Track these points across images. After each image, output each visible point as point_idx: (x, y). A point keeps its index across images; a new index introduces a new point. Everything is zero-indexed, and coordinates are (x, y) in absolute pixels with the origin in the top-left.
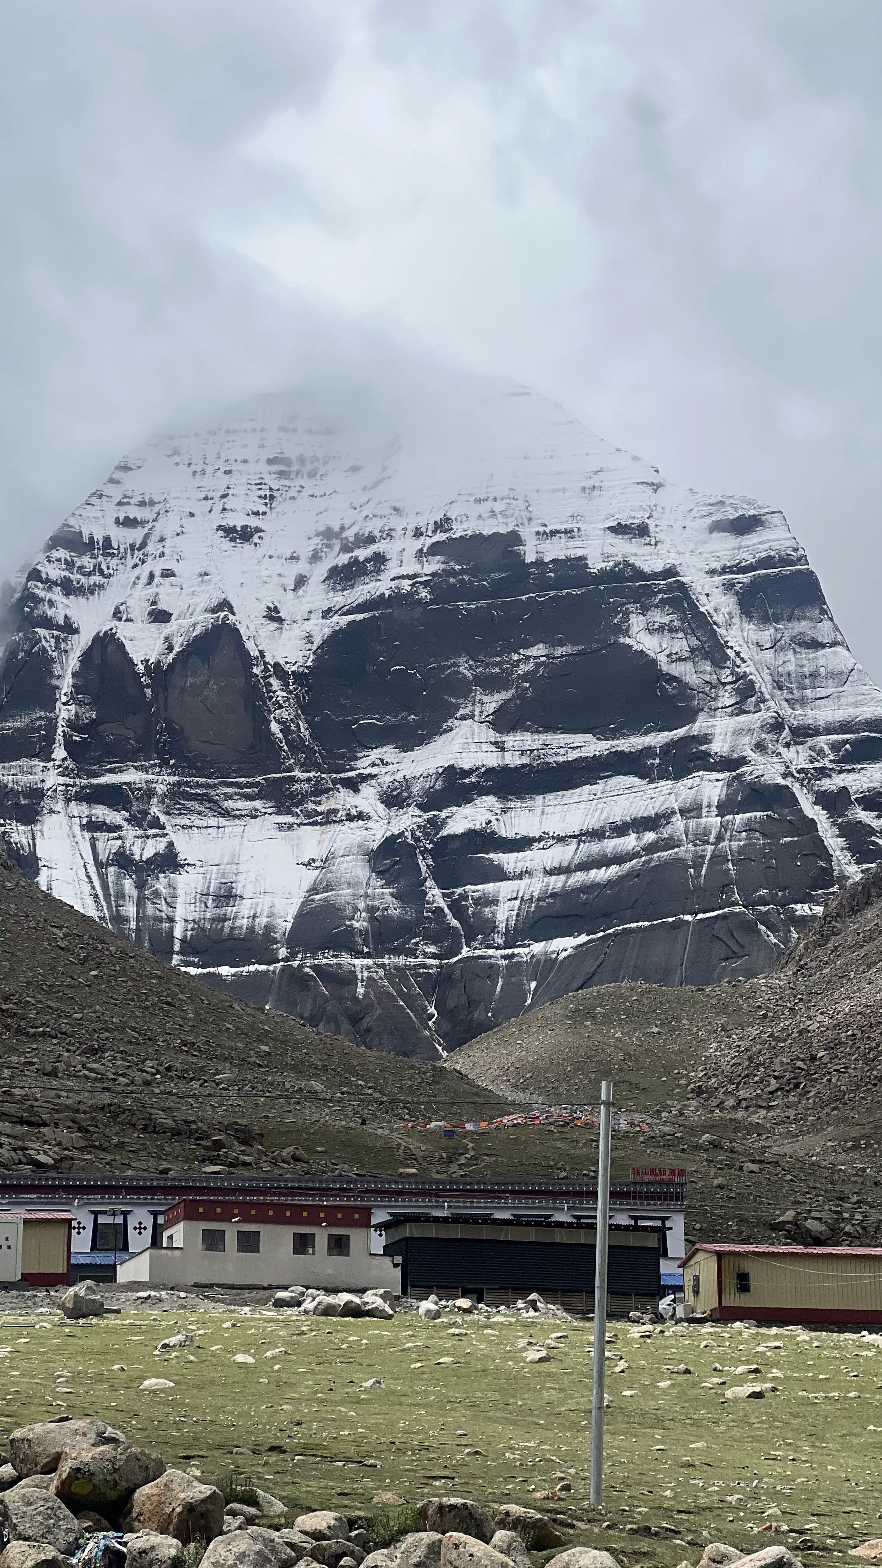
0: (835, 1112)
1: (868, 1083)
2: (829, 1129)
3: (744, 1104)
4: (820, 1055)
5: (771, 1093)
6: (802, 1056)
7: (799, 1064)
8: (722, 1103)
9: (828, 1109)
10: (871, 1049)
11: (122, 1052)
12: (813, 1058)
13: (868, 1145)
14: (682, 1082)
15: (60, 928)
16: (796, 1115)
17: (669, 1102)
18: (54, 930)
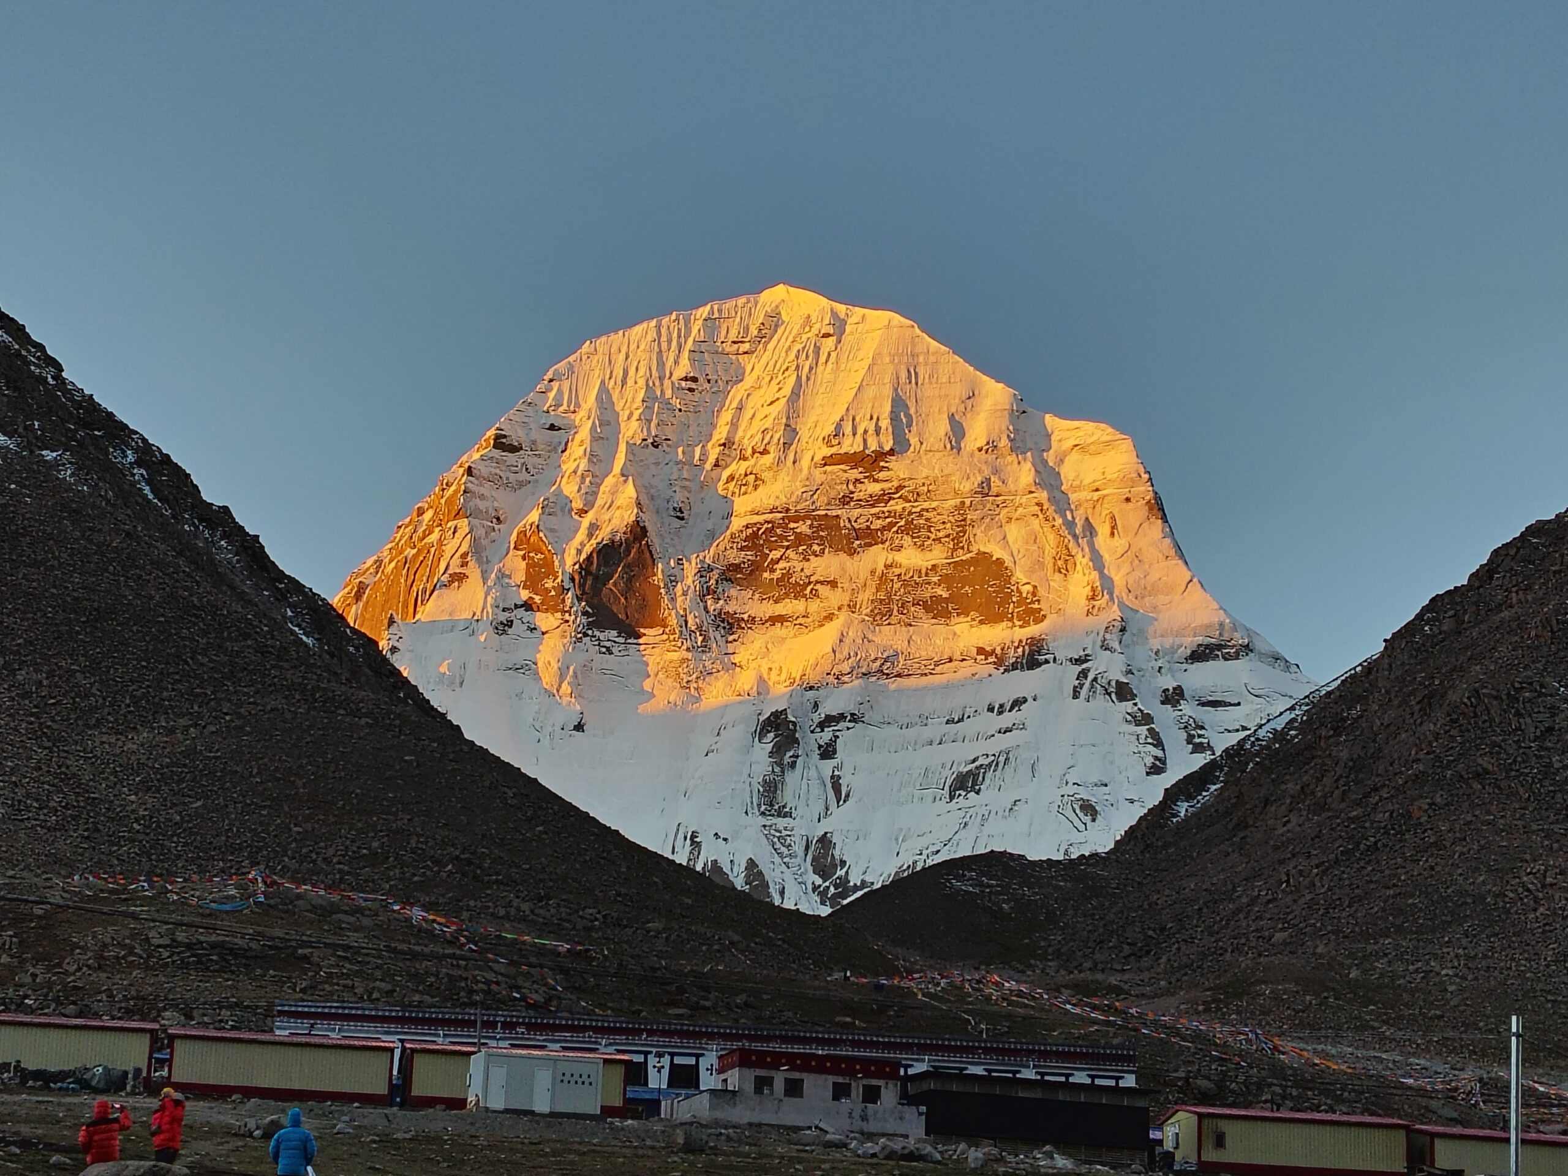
0: (1186, 978)
1: (1215, 953)
2: (1182, 993)
3: (1100, 966)
4: (1169, 926)
5: (1125, 958)
6: (1152, 925)
7: (1150, 933)
8: (1081, 965)
9: (1178, 975)
10: (1215, 923)
11: (564, 900)
12: (1163, 929)
13: (1218, 1009)
14: (1042, 944)
15: (510, 788)
16: (1150, 979)
17: (1033, 962)
18: (505, 789)
